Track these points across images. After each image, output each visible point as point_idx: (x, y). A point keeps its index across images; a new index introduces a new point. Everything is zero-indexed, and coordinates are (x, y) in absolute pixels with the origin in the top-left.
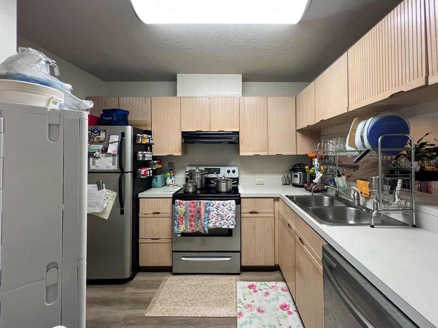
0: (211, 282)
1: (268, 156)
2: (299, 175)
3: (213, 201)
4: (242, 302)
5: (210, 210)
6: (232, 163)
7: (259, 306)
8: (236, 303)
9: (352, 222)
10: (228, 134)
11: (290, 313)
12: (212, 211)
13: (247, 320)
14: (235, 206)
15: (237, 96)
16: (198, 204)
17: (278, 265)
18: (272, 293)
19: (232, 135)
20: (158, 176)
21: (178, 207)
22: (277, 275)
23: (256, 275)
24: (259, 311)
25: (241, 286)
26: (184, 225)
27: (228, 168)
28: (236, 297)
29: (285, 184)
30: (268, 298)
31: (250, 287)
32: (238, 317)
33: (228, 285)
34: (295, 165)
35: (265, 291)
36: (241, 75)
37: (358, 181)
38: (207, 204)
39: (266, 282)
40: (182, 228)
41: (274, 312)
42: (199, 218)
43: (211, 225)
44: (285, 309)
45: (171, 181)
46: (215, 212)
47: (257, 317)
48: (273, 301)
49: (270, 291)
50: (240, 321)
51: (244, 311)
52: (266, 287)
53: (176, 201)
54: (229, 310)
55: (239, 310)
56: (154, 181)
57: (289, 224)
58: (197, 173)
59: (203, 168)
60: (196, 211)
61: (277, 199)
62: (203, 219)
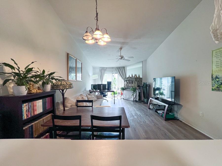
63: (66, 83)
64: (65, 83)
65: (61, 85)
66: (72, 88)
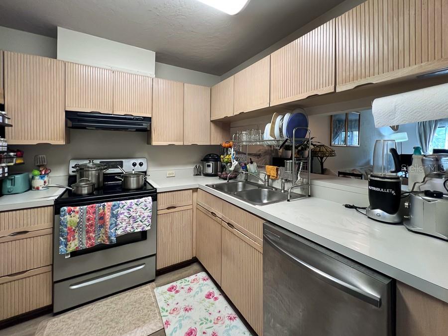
0: (120, 303)
1: (184, 145)
2: (211, 164)
3: (123, 202)
4: (166, 309)
5: (119, 213)
6: (138, 155)
7: (185, 306)
8: (160, 313)
9: (265, 201)
10: (137, 119)
11: (216, 299)
12: (121, 214)
13: (176, 326)
14: (152, 203)
15: (149, 75)
16: (102, 207)
17: (196, 257)
18: (195, 287)
19: (142, 120)
20: (17, 176)
21: (68, 217)
22: (195, 267)
23: (173, 275)
24: (186, 310)
25: (160, 292)
26: (77, 240)
27: (133, 161)
28: (157, 307)
29: (197, 175)
30: (192, 293)
31: (170, 290)
32: (165, 327)
33: (145, 298)
34: (207, 156)
35: (187, 287)
36: (155, 53)
37: (267, 166)
38: (114, 206)
39: (186, 279)
40: (73, 246)
41: (201, 304)
42: (103, 225)
43: (119, 232)
44: (211, 297)
45: (42, 182)
46: (126, 214)
47: (186, 318)
48: (197, 294)
49: (192, 285)
50: (168, 331)
51: (170, 317)
52: (187, 283)
53: (62, 209)
54: (153, 325)
55: (164, 320)
56: (8, 185)
57: (212, 213)
58: (91, 168)
59: (98, 162)
60: (97, 218)
61: (195, 190)
62: (108, 227)
63: (326, 150)
64: (324, 150)
65: (320, 151)
66: (333, 156)
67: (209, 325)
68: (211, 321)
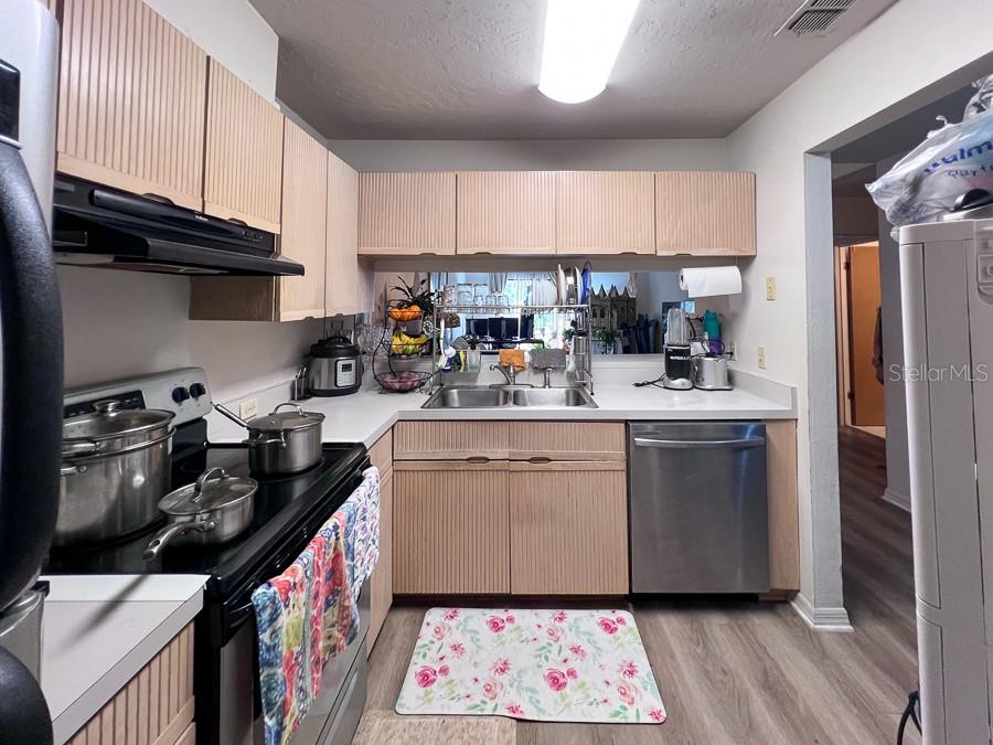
2: (354, 363)
4: (478, 703)
7: (491, 669)
8: (481, 716)
13: (527, 699)
18: (456, 637)
24: (502, 670)
28: (460, 716)
30: (468, 646)
32: (519, 716)
35: (447, 650)
36: (276, 37)
37: (501, 350)
38: (349, 519)
39: (418, 645)
47: (520, 676)
49: (448, 641)
52: (435, 646)
55: (502, 712)
67: (555, 648)
68: (550, 645)
